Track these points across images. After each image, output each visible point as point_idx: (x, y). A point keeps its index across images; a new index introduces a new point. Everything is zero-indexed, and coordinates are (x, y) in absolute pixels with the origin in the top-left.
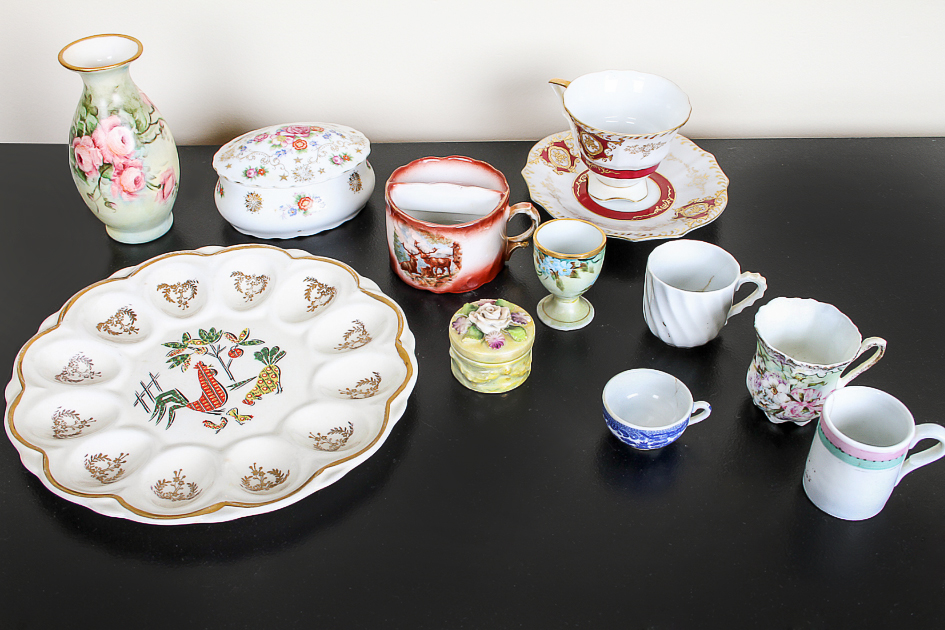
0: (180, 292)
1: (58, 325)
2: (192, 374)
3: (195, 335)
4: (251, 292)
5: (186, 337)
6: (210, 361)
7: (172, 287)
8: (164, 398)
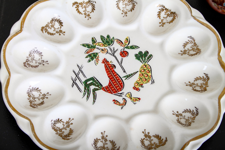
0: (85, 7)
1: (21, 30)
2: (102, 66)
3: (99, 40)
4: (125, 11)
5: (94, 40)
6: (111, 59)
7: (80, 4)
8: (88, 83)
